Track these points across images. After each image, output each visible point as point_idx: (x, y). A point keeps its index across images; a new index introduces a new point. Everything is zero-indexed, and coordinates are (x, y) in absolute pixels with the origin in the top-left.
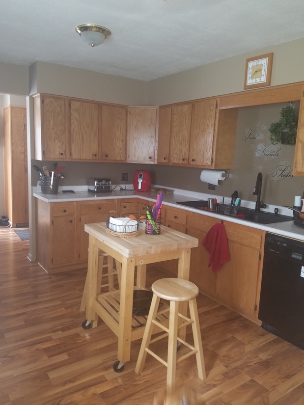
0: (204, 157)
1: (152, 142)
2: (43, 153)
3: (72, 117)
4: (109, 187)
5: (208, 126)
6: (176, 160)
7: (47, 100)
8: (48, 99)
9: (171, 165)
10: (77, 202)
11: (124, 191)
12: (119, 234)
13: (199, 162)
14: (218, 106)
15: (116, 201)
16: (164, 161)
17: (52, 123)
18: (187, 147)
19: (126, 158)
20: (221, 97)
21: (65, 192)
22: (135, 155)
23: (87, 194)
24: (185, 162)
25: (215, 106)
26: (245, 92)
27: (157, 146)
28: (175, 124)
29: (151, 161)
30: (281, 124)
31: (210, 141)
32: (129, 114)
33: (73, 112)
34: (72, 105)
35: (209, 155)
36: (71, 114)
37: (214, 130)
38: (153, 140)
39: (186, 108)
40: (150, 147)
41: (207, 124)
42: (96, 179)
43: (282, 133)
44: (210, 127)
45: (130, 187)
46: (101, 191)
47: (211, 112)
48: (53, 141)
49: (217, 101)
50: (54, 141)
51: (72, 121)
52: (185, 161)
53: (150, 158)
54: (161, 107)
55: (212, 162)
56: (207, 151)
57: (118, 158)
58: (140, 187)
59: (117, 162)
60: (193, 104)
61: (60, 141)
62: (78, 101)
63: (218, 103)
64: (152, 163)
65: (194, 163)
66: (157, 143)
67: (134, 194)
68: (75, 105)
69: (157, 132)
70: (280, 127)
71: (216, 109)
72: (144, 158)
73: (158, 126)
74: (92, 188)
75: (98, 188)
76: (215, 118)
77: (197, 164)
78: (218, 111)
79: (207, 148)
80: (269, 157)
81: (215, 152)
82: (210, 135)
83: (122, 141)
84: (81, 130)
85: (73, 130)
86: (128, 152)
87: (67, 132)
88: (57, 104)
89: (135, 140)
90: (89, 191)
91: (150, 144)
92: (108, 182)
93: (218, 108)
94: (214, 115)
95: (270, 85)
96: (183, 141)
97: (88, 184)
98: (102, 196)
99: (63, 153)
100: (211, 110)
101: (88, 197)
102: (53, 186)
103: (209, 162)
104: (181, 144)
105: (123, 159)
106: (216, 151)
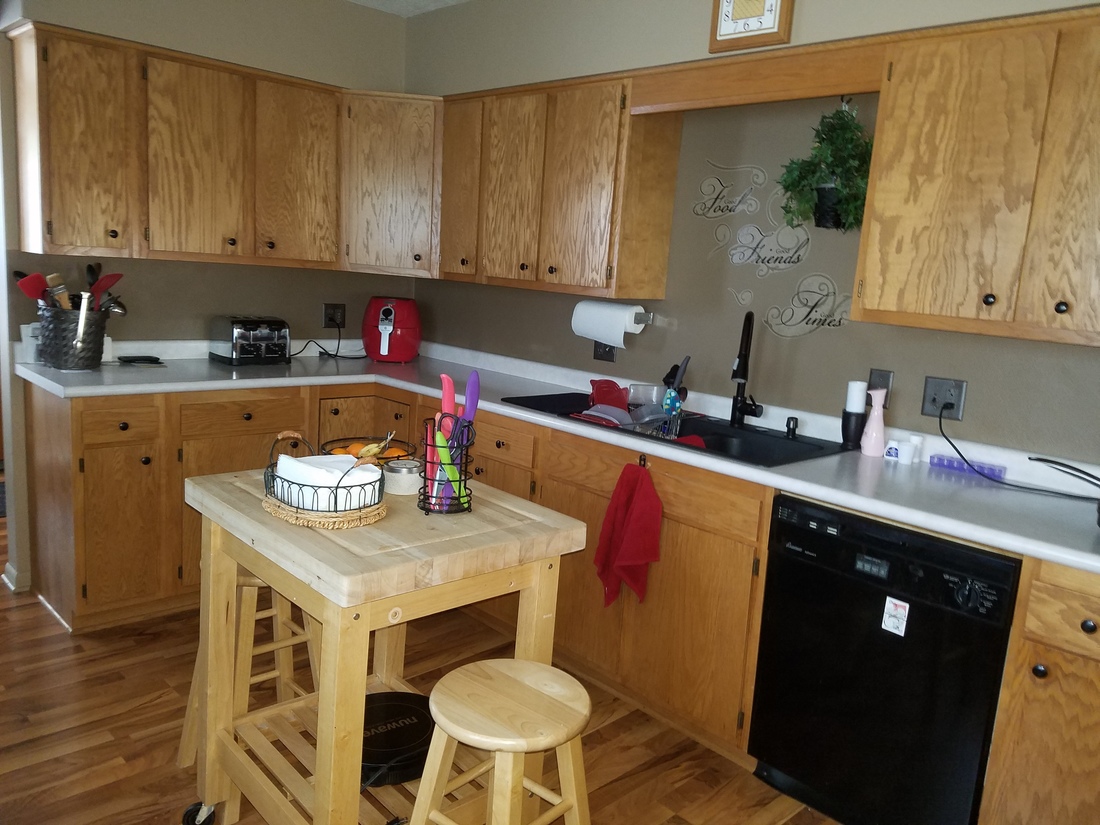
0: (584, 262)
1: (423, 209)
2: (49, 227)
3: (152, 111)
4: (283, 348)
5: (597, 165)
6: (498, 266)
7: (62, 51)
8: (63, 44)
9: (484, 281)
10: (167, 395)
11: (332, 362)
12: (312, 516)
13: (569, 277)
14: (628, 102)
15: (305, 395)
16: (462, 269)
17: (79, 126)
18: (534, 227)
19: (338, 254)
20: (636, 75)
21: (127, 361)
22: (367, 247)
23: (205, 368)
24: (527, 275)
25: (618, 103)
26: (711, 63)
27: (438, 220)
28: (494, 155)
29: (421, 267)
30: (819, 164)
31: (603, 211)
32: (345, 113)
33: (154, 97)
34: (152, 74)
35: (599, 255)
36: (147, 102)
37: (616, 179)
38: (426, 203)
39: (530, 105)
40: (415, 225)
41: (595, 159)
42: (236, 322)
43: (820, 191)
44: (604, 166)
45: (353, 347)
46: (254, 359)
47: (608, 121)
48: (83, 187)
49: (624, 87)
50: (88, 188)
51: (152, 124)
52: (527, 272)
53: (417, 258)
54: (449, 100)
55: (609, 276)
56: (593, 244)
57: (312, 255)
58: (384, 350)
59: (308, 266)
60: (551, 93)
61: (107, 191)
62: (173, 59)
63: (629, 93)
64: (424, 274)
65: (553, 279)
66: (437, 214)
67: (367, 371)
68: (162, 74)
69: (439, 178)
70: (814, 172)
71: (621, 113)
72: (399, 257)
73: (439, 160)
74: (223, 349)
75: (243, 350)
76: (619, 142)
77: (565, 281)
78: (627, 120)
79: (594, 235)
80: (771, 265)
81: (616, 247)
82: (604, 193)
83: (325, 200)
84: (182, 155)
85: (156, 156)
86: (344, 236)
87: (134, 161)
88: (99, 65)
89: (367, 200)
90: (214, 359)
91: (416, 214)
92: (279, 330)
93: (627, 111)
94: (616, 131)
95: (788, 42)
96: (522, 207)
97: (210, 336)
98: (259, 376)
99: (119, 229)
100: (605, 115)
101: (211, 378)
102: (83, 341)
103: (600, 278)
104: (513, 217)
105: (327, 257)
106: (622, 244)
